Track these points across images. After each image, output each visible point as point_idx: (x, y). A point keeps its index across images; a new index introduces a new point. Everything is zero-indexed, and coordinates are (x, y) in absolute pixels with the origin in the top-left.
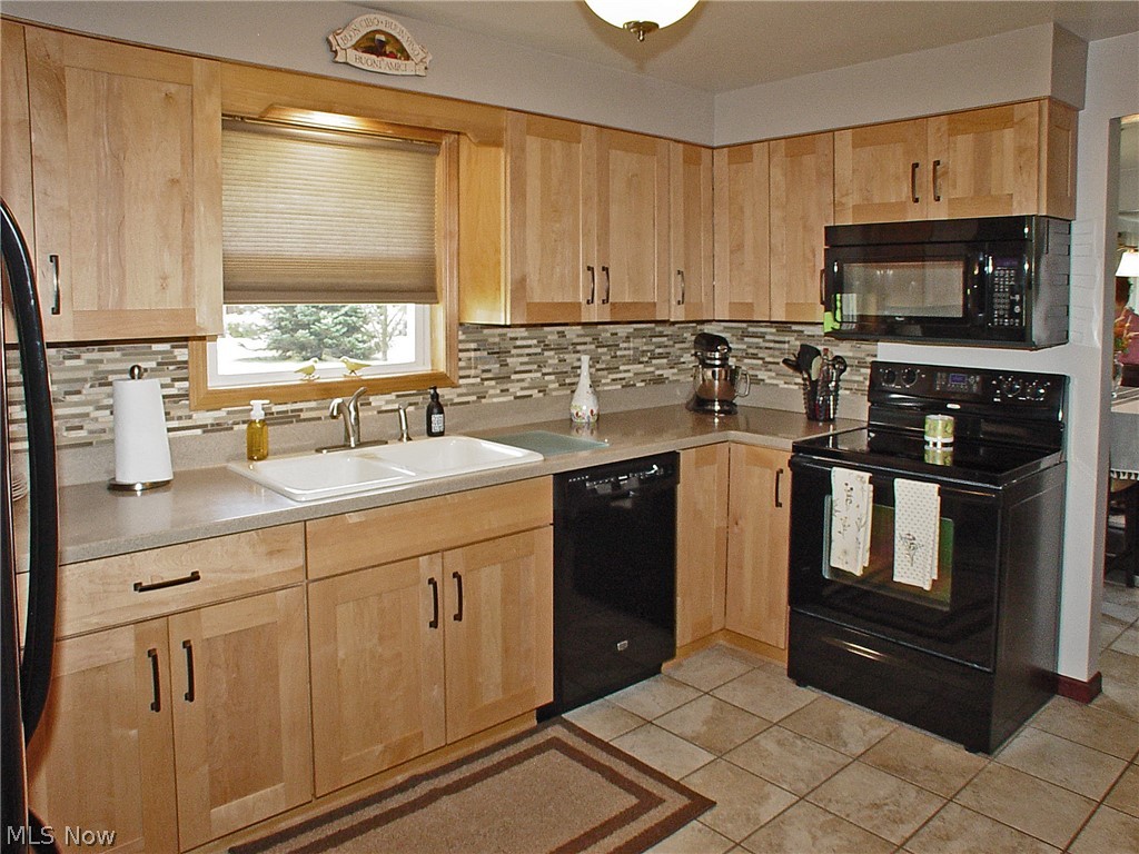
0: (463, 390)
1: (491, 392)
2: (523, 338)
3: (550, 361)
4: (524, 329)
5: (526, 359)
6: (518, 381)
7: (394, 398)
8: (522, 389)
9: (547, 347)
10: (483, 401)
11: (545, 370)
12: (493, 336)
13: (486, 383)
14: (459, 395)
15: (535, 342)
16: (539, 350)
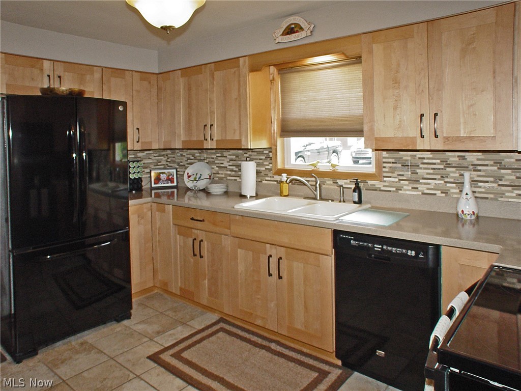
0: (387, 184)
1: (405, 187)
2: (428, 158)
3: (452, 175)
4: (429, 153)
5: (431, 171)
6: (425, 184)
7: (349, 182)
8: (428, 189)
9: (449, 165)
10: (400, 192)
11: (446, 180)
12: (407, 156)
13: (402, 182)
14: (384, 186)
15: (438, 161)
16: (442, 167)
